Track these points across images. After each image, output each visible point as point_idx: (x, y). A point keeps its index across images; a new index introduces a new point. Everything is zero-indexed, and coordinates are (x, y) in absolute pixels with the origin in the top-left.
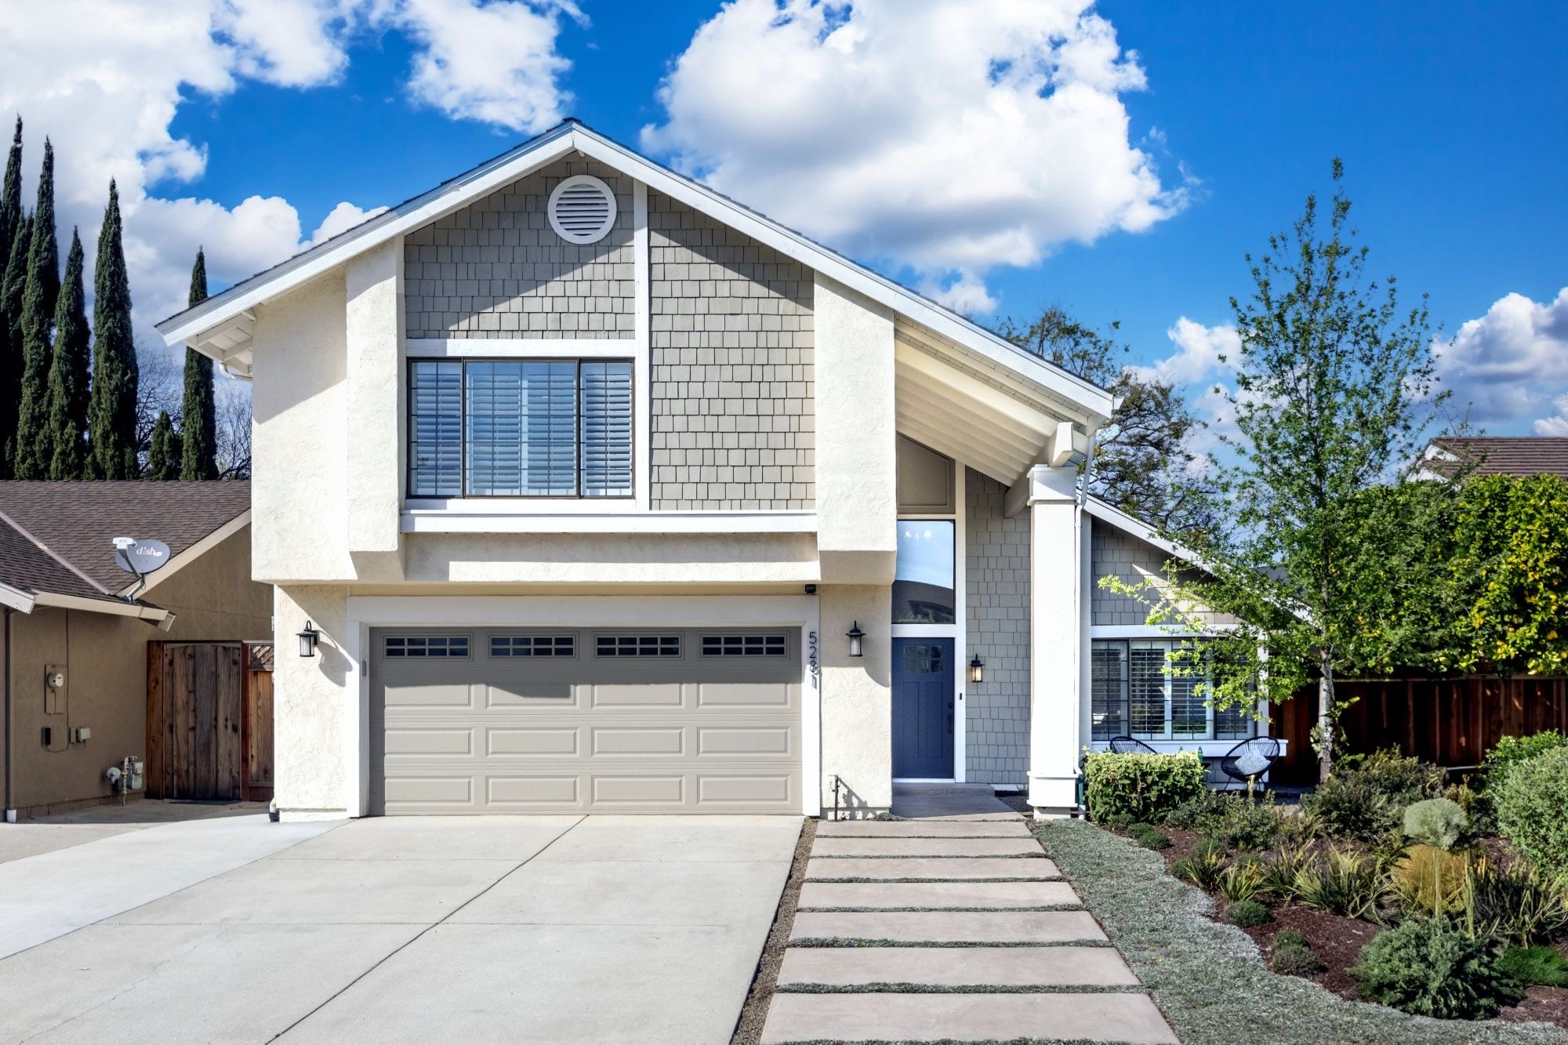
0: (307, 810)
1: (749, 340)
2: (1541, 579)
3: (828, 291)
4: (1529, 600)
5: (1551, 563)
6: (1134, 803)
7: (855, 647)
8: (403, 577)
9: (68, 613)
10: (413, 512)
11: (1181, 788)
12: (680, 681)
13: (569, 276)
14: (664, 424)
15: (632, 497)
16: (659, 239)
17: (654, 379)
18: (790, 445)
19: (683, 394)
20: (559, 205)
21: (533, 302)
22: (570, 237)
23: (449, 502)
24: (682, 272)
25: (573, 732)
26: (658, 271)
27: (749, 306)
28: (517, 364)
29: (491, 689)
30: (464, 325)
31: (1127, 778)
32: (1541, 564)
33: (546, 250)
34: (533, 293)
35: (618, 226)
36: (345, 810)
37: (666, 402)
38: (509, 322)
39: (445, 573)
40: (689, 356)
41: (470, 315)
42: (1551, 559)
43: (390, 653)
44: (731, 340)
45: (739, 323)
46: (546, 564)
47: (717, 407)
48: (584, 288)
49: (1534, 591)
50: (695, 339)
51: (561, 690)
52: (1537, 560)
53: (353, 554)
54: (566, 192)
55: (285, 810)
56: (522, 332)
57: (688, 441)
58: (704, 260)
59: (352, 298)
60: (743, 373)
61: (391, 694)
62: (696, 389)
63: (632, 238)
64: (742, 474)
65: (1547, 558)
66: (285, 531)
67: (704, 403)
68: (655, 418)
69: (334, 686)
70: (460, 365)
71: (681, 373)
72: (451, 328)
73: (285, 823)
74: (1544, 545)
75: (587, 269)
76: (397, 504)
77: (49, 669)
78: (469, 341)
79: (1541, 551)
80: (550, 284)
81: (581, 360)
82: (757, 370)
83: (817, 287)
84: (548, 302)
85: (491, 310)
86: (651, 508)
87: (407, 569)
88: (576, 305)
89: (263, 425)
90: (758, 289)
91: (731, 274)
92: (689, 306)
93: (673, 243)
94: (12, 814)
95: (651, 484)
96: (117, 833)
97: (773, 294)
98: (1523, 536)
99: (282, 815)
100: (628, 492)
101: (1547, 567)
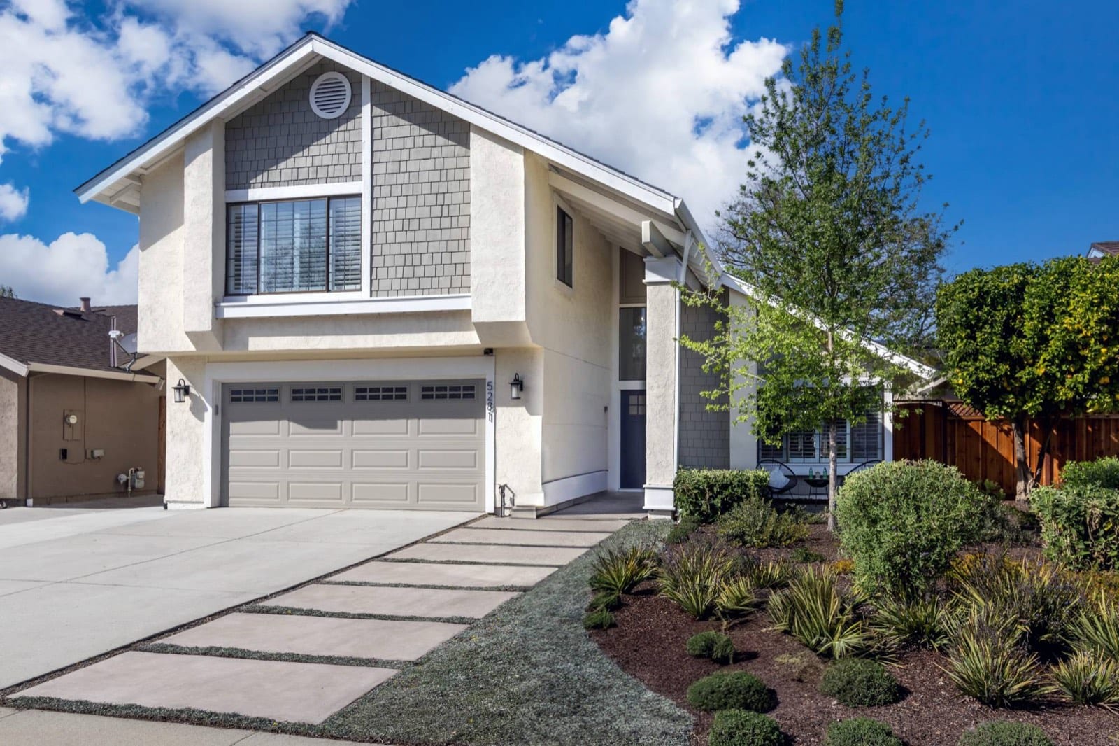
0: (182, 502)
1: (435, 176)
2: (1092, 335)
3: (479, 137)
4: (1082, 353)
5: (1100, 322)
6: (704, 508)
7: (514, 392)
8: (220, 347)
9: (85, 380)
10: (222, 304)
11: (737, 496)
12: (407, 417)
13: (323, 141)
14: (380, 238)
15: (360, 290)
16: (377, 111)
17: (375, 207)
18: (461, 248)
19: (393, 217)
20: (316, 94)
21: (301, 160)
22: (323, 115)
23: (248, 297)
24: (393, 132)
25: (339, 452)
26: (377, 132)
27: (436, 152)
28: (290, 203)
29: (291, 423)
30: (259, 179)
31: (698, 488)
32: (1092, 324)
33: (309, 124)
34: (300, 154)
35: (353, 105)
36: (202, 503)
37: (382, 223)
38: (286, 175)
39: (246, 345)
40: (396, 190)
41: (263, 171)
42: (1099, 319)
43: (233, 400)
44: (424, 177)
45: (428, 165)
46: (306, 337)
47: (415, 224)
48: (332, 148)
49: (1086, 345)
50: (400, 178)
51: (329, 423)
52: (1089, 321)
53: (188, 333)
54: (321, 85)
55: (170, 502)
56: (294, 181)
57: (396, 249)
58: (407, 123)
59: (187, 165)
60: (431, 200)
61: (234, 427)
62: (401, 213)
63: (360, 112)
64: (430, 271)
65: (1096, 318)
66: (157, 320)
67: (406, 222)
68: (375, 235)
69: (198, 421)
70: (257, 206)
71: (391, 202)
72: (251, 182)
73: (171, 510)
74: (1095, 309)
75: (334, 135)
76: (211, 300)
77: (66, 413)
78: (263, 189)
79: (1092, 311)
80: (311, 147)
81: (330, 198)
82: (440, 197)
83: (472, 135)
84: (309, 159)
85: (275, 167)
86: (371, 296)
87: (224, 344)
88: (327, 160)
89: (145, 252)
90: (441, 140)
91: (424, 131)
92: (396, 156)
93: (387, 113)
94: (30, 502)
95: (371, 280)
96: (76, 514)
97: (450, 143)
98: (1079, 301)
99: (169, 505)
100: (358, 287)
101: (1097, 326)
